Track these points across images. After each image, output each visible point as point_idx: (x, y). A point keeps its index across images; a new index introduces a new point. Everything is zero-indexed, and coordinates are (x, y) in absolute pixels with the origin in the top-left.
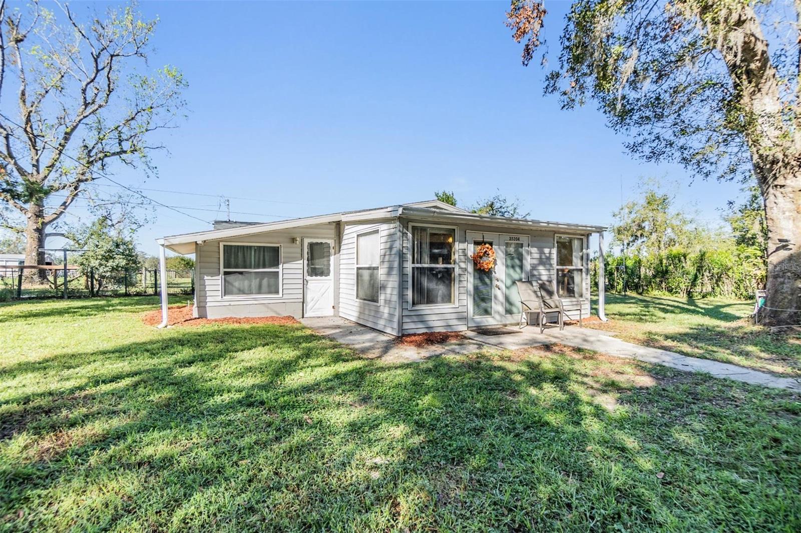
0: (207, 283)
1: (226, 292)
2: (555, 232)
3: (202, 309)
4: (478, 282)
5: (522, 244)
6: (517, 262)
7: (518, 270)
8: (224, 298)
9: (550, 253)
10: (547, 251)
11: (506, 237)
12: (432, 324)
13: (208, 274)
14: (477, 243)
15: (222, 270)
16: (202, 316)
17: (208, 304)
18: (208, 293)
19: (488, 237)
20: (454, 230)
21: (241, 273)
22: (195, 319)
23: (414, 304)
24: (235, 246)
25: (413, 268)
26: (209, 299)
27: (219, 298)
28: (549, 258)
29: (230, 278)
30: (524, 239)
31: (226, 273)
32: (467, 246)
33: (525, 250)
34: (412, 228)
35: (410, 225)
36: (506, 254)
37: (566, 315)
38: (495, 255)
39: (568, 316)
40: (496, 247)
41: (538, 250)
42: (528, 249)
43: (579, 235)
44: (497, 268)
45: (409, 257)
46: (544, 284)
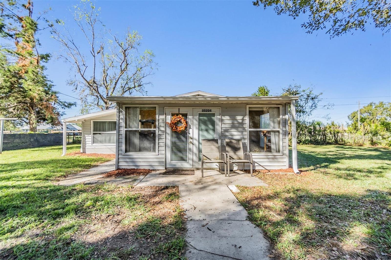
0: (86, 138)
1: (94, 142)
2: (247, 104)
3: (84, 149)
4: (175, 140)
5: (214, 114)
6: (210, 126)
7: (211, 132)
8: (93, 144)
9: (243, 120)
10: (239, 118)
11: (199, 110)
12: (139, 164)
13: (87, 134)
14: (173, 115)
15: (92, 132)
16: (84, 152)
17: (87, 147)
18: (87, 142)
19: (183, 110)
20: (156, 107)
21: (100, 134)
22: (81, 153)
23: (126, 151)
24: (99, 122)
25: (126, 131)
26: (87, 145)
27: (91, 145)
28: (242, 124)
29: (95, 136)
30: (214, 110)
31: (94, 134)
32: (166, 117)
33: (216, 118)
34: (126, 108)
35: (124, 106)
36: (200, 121)
37: (260, 165)
38: (190, 123)
39: (262, 166)
40: (190, 117)
41: (230, 118)
42: (219, 117)
43: (276, 105)
44: (191, 131)
45: (123, 124)
46: (231, 142)
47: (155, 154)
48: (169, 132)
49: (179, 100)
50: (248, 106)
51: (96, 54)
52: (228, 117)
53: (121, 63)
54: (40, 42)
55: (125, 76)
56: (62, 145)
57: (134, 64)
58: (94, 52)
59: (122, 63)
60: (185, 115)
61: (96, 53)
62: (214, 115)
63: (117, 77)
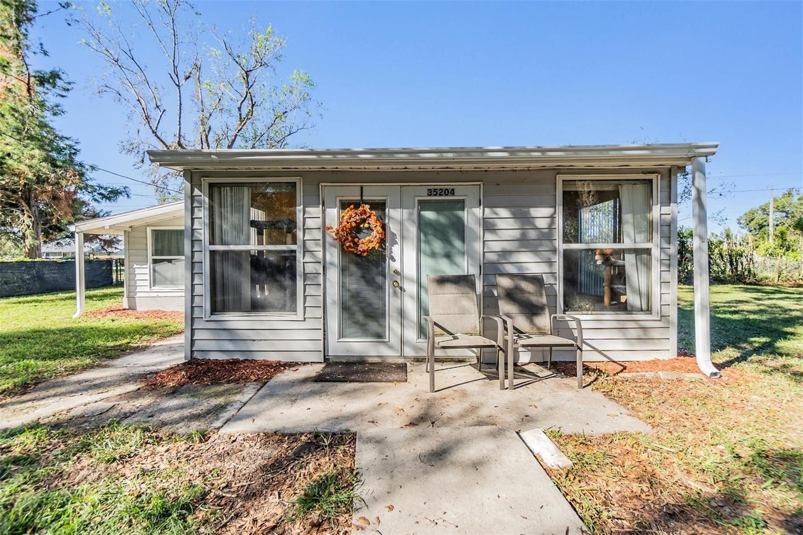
0: (137, 271)
1: (154, 282)
2: (558, 171)
3: (131, 298)
5: (463, 201)
8: (153, 288)
11: (419, 192)
12: (249, 346)
13: (138, 262)
14: (344, 205)
15: (150, 258)
16: (132, 308)
17: (138, 295)
18: (139, 283)
19: (373, 192)
20: (295, 183)
21: (170, 261)
22: (124, 309)
23: (214, 310)
24: (169, 230)
25: (213, 253)
26: (139, 289)
27: (147, 289)
29: (160, 267)
30: (462, 191)
31: (155, 262)
32: (324, 212)
33: (472, 216)
34: (211, 186)
35: (205, 182)
36: (423, 226)
37: (595, 350)
38: (393, 227)
39: (600, 352)
40: (394, 214)
41: (513, 213)
42: (478, 211)
43: (643, 173)
44: (396, 250)
45: (203, 234)
46: (518, 288)
47: (294, 318)
48: (334, 255)
49: (362, 161)
50: (560, 178)
51: (182, 82)
52: (503, 212)
53: (240, 102)
54: (45, 48)
55: (248, 131)
56: (73, 289)
57: (267, 105)
58: (177, 75)
59: (242, 102)
60: (379, 206)
61: (182, 77)
62: (461, 204)
63: (231, 134)
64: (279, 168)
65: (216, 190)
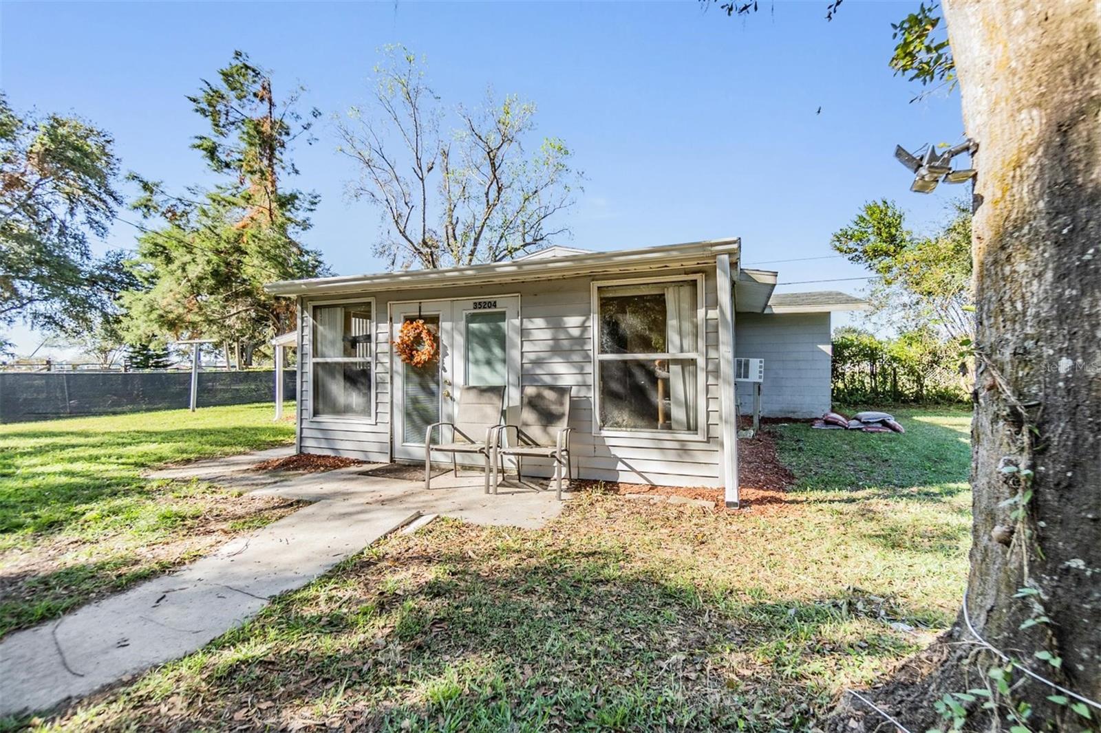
2: (594, 278)
4: (413, 389)
5: (504, 313)
6: (497, 351)
7: (499, 367)
9: (584, 327)
10: (572, 322)
11: (466, 306)
12: (339, 445)
14: (410, 320)
19: (429, 308)
20: (370, 303)
23: (316, 413)
25: (316, 365)
28: (581, 340)
30: (503, 303)
32: (391, 327)
33: (511, 325)
34: (315, 308)
35: (310, 305)
36: (469, 335)
37: (633, 470)
38: (444, 339)
39: (639, 473)
40: (445, 325)
41: (548, 322)
42: (517, 322)
43: (686, 273)
44: (447, 360)
45: (309, 348)
46: (539, 396)
47: (369, 422)
48: (399, 365)
49: (404, 282)
50: (595, 285)
52: (540, 322)
60: (434, 320)
62: (502, 316)
64: (359, 290)
65: (318, 311)
